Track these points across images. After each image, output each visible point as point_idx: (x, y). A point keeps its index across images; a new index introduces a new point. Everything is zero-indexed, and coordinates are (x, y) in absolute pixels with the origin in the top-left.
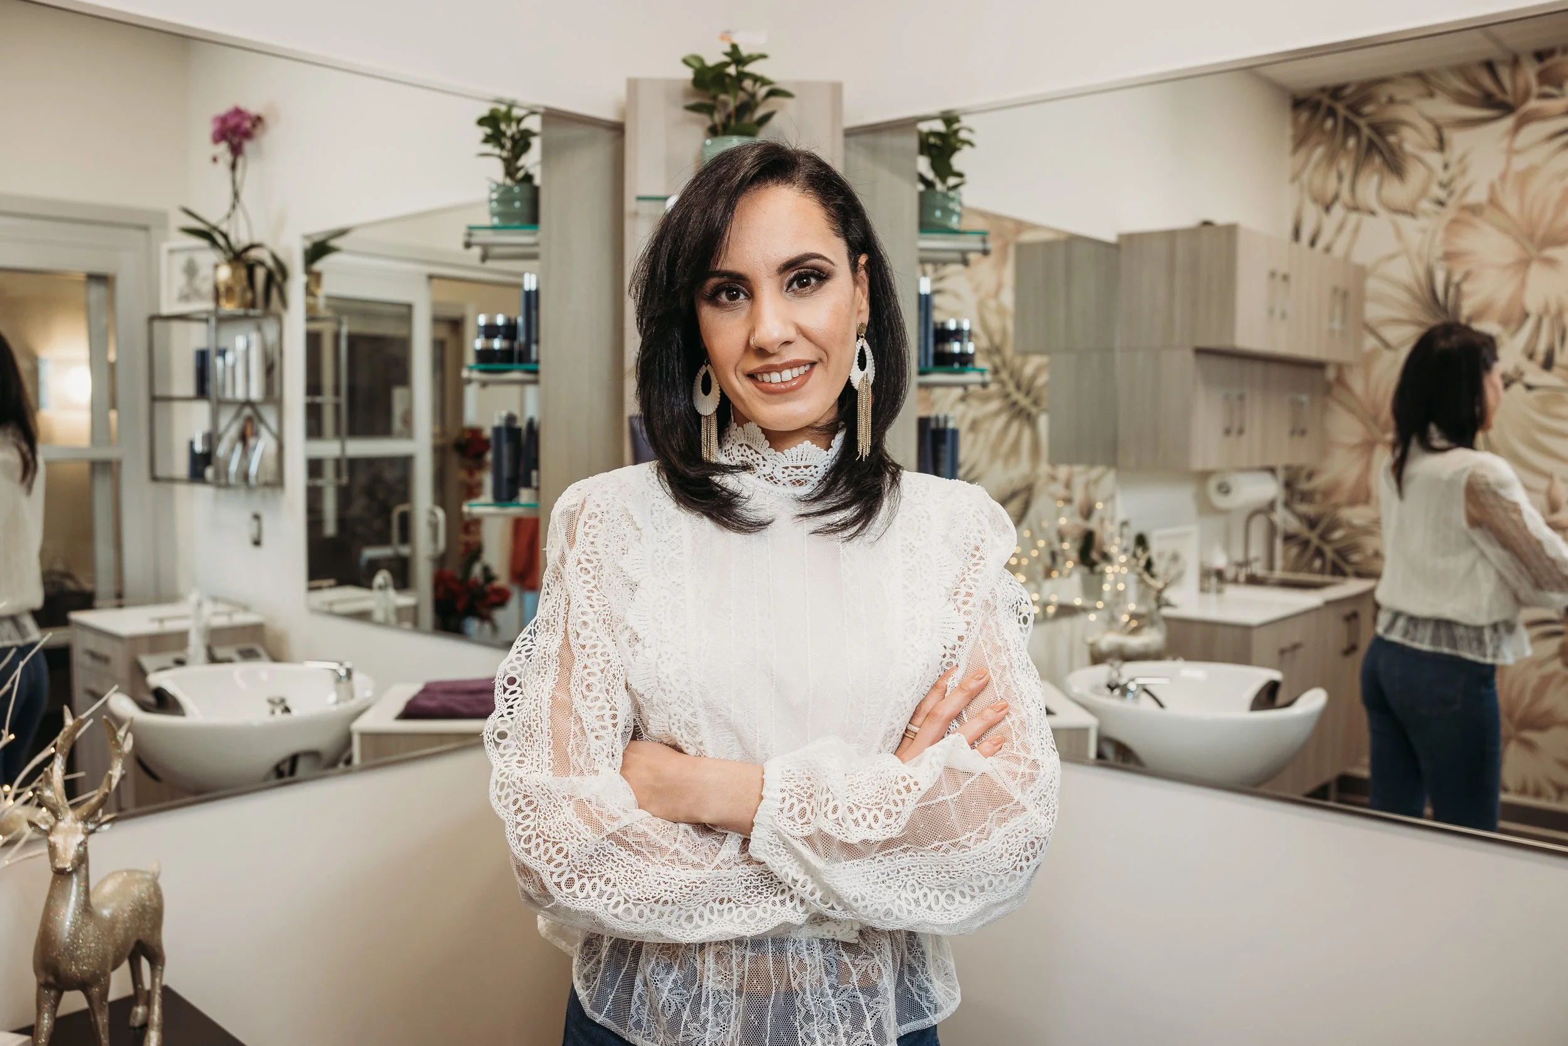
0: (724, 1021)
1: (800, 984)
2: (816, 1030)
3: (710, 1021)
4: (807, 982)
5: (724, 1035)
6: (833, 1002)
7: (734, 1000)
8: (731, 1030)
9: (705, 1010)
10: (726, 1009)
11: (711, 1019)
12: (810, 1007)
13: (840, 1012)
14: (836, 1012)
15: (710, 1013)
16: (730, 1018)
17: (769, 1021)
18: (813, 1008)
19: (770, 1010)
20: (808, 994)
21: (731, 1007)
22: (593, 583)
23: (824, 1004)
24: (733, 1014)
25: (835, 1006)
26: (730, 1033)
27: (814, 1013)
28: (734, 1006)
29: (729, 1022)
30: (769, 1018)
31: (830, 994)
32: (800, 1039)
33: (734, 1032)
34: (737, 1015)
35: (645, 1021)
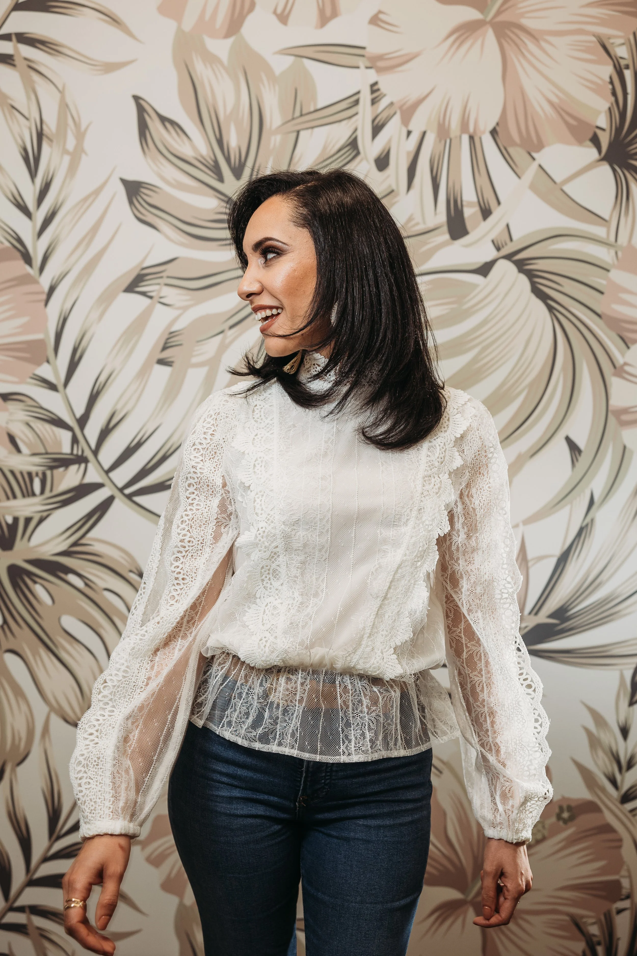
0: (289, 719)
1: (344, 702)
2: (352, 734)
3: (280, 718)
4: (350, 701)
5: (288, 728)
6: (367, 717)
7: (297, 707)
8: (292, 726)
9: (276, 711)
10: (291, 712)
11: (280, 717)
12: (349, 717)
13: (369, 724)
14: (367, 724)
15: (280, 713)
16: (293, 718)
17: (321, 723)
18: (351, 719)
19: (322, 716)
20: (350, 709)
21: (295, 711)
22: (201, 458)
23: (361, 718)
24: (295, 715)
25: (367, 720)
26: (291, 727)
27: (352, 722)
28: (296, 711)
29: (292, 720)
30: (321, 721)
31: (366, 712)
32: (341, 739)
33: (295, 727)
34: (297, 716)
35: (234, 722)
